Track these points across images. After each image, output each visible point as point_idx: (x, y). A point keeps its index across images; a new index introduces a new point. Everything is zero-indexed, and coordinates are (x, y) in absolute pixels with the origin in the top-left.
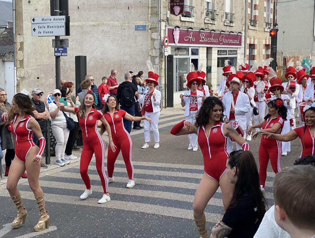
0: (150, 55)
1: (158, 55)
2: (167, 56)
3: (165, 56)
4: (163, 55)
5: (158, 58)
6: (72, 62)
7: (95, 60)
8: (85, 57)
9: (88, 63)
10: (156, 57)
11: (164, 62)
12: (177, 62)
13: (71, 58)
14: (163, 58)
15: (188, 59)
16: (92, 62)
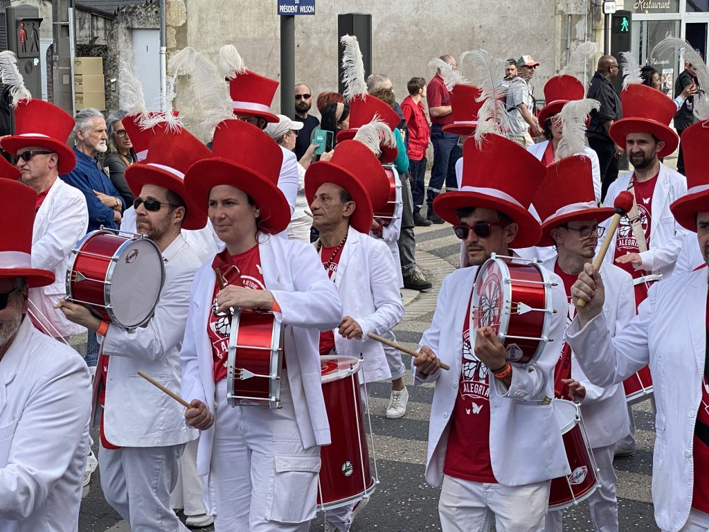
0: (562, 12)
1: (585, 11)
2: (612, 14)
3: (606, 15)
4: (599, 10)
5: (584, 21)
6: (329, 31)
7: (395, 26)
8: (369, 17)
9: (377, 33)
10: (580, 17)
11: (603, 31)
12: (641, 32)
13: (323, 20)
14: (599, 19)
15: (677, 23)
16: (388, 33)
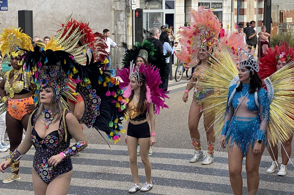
0: (114, 9)
1: (123, 9)
2: (135, 10)
3: (133, 10)
4: (129, 8)
5: (123, 13)
6: (14, 17)
7: (43, 15)
8: (31, 12)
9: (35, 18)
10: (121, 11)
11: (131, 17)
12: (147, 17)
13: (12, 13)
14: (130, 12)
15: (162, 14)
16: (40, 18)
